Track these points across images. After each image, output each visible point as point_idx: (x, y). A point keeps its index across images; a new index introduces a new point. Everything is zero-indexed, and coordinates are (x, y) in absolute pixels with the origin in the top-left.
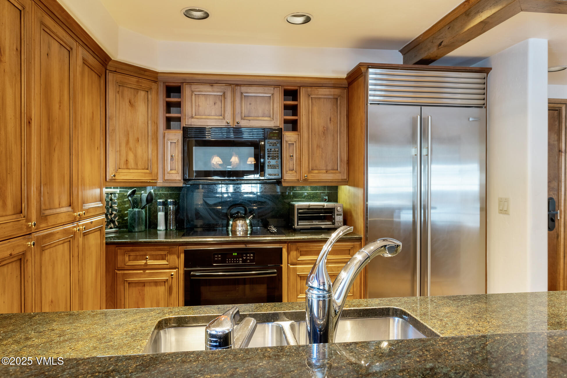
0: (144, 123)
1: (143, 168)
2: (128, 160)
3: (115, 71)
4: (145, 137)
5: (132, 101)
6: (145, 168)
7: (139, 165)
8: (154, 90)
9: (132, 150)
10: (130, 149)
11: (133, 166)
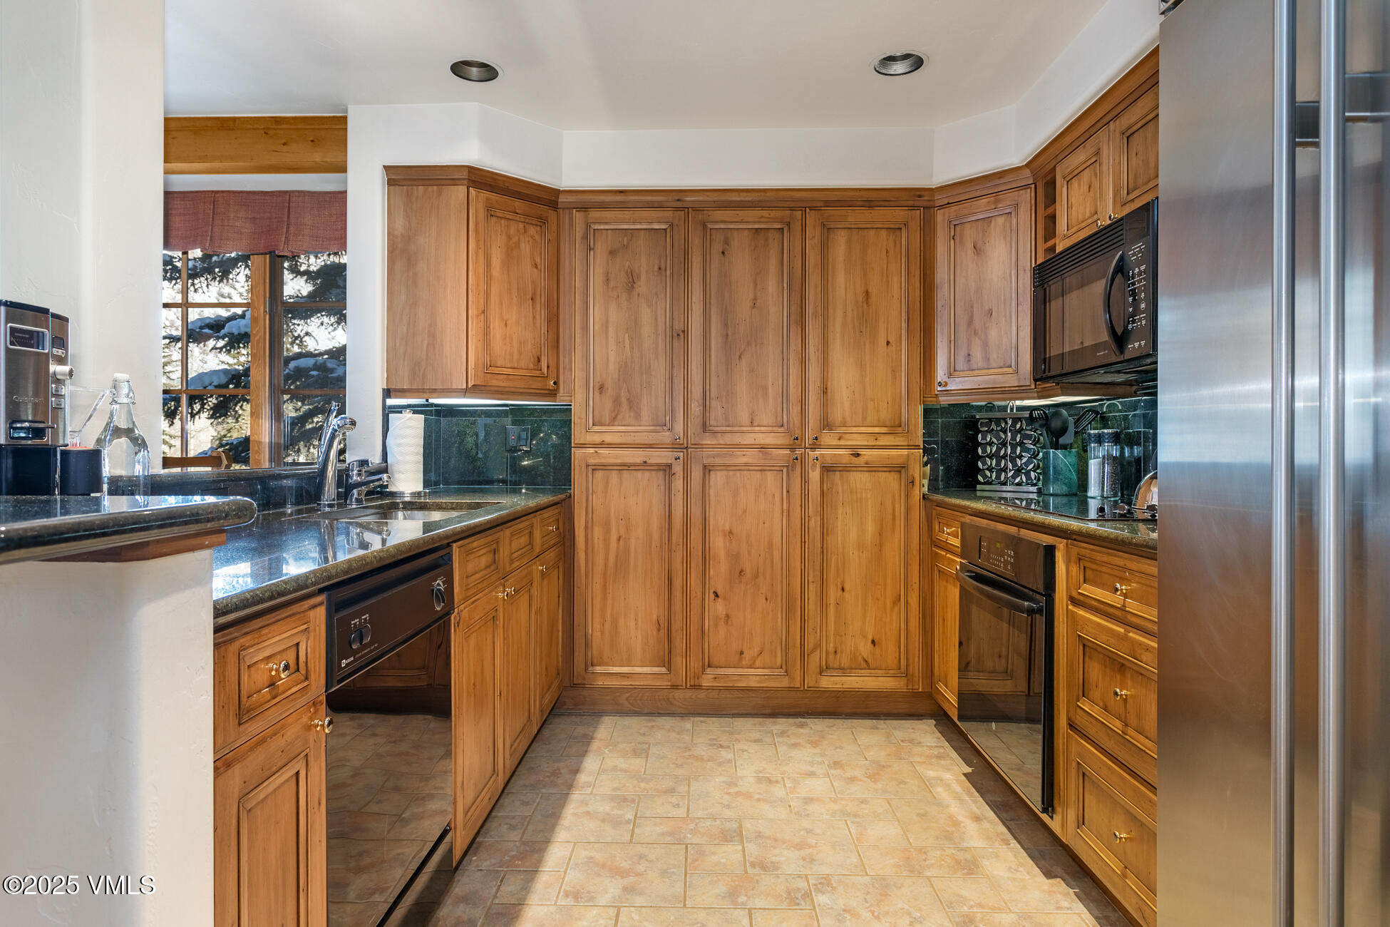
0: (1004, 278)
1: (1002, 365)
2: (971, 353)
3: (949, 203)
4: (1005, 304)
5: (979, 244)
6: (1004, 365)
7: (991, 361)
8: (1023, 205)
9: (980, 333)
10: (976, 333)
11: (980, 364)
